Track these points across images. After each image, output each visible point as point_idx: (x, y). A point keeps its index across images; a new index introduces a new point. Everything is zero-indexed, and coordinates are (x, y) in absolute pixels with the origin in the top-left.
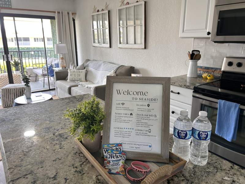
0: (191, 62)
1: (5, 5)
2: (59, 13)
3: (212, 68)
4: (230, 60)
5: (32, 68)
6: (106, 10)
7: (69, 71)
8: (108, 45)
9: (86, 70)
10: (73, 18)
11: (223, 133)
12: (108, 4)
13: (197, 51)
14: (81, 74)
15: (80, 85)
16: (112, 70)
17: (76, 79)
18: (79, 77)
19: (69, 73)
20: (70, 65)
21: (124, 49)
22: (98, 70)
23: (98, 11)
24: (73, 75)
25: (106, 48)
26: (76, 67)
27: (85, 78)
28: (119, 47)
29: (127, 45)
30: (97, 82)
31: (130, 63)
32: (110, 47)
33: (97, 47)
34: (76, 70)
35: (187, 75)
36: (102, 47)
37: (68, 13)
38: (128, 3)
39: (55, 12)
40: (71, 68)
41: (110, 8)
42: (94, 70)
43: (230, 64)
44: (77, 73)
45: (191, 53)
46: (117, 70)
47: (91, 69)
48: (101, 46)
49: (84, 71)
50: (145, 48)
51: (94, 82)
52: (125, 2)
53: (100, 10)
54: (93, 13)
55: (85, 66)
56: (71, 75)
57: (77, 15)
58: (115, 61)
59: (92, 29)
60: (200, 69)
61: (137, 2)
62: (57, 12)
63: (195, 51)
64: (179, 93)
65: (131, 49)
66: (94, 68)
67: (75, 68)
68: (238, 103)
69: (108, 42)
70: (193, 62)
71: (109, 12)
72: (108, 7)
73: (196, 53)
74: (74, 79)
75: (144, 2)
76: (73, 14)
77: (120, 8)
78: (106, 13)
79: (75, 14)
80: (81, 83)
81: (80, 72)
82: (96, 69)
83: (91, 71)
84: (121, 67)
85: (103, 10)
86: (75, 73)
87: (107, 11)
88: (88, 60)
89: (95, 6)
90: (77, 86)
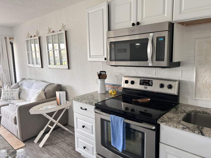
0: (99, 81)
3: (116, 85)
4: (127, 79)
6: (37, 36)
7: (2, 91)
8: (40, 66)
9: (20, 89)
10: (11, 42)
11: (116, 144)
12: (38, 31)
13: (103, 71)
14: (14, 92)
15: (11, 103)
16: (41, 88)
17: (9, 98)
18: (12, 96)
19: (2, 93)
20: (5, 85)
21: (53, 69)
22: (31, 88)
23: (31, 37)
24: (6, 94)
25: (38, 68)
26: (10, 86)
27: (18, 96)
28: (48, 67)
29: (55, 66)
30: (29, 99)
31: (59, 81)
32: (42, 67)
33: (31, 67)
34: (9, 89)
35: (98, 91)
36: (36, 67)
37: (6, 38)
38: (53, 32)
40: (5, 87)
41: (40, 34)
42: (27, 88)
43: (127, 82)
44: (10, 92)
45: (99, 73)
46: (45, 88)
47: (24, 87)
48: (34, 66)
49: (18, 89)
50: (69, 68)
51: (27, 100)
52: (51, 31)
53: (33, 36)
54: (27, 38)
55: (19, 85)
56: (4, 94)
57: (15, 39)
58: (46, 80)
59: (27, 52)
60: (109, 86)
61: (60, 31)
63: (102, 71)
64: (86, 109)
65: (58, 69)
66: (27, 87)
67: (9, 88)
68: (124, 117)
69: (40, 63)
70: (101, 81)
71: (39, 38)
72: (39, 34)
73: (103, 73)
74: (7, 98)
75: (65, 31)
76: (10, 39)
77: (47, 35)
78: (37, 39)
79: (13, 38)
80: (12, 101)
81: (13, 91)
82: (29, 88)
83: (24, 90)
84: (50, 85)
85: (35, 36)
86: (8, 92)
87: (38, 38)
88: (24, 79)
89: (28, 33)
90: (8, 105)
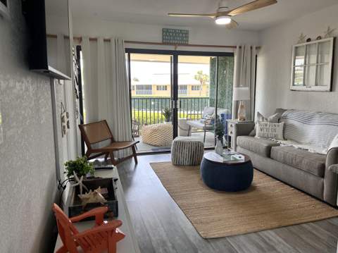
1: (181, 40)
2: (240, 47)
5: (185, 118)
6: (330, 37)
9: (285, 124)
14: (277, 128)
18: (274, 133)
23: (309, 40)
24: (265, 130)
27: (282, 134)
32: (332, 90)
33: (299, 90)
34: (268, 123)
36: (312, 91)
37: (251, 48)
39: (236, 47)
41: (336, 33)
44: (271, 127)
48: (309, 89)
49: (281, 124)
53: (314, 38)
54: (298, 43)
56: (261, 130)
57: (262, 50)
59: (292, 67)
62: (238, 47)
71: (335, 39)
72: (333, 32)
74: (266, 136)
76: (256, 48)
78: (330, 41)
81: (275, 125)
83: (292, 126)
85: (319, 38)
86: (268, 127)
87: (332, 38)
88: (283, 110)
